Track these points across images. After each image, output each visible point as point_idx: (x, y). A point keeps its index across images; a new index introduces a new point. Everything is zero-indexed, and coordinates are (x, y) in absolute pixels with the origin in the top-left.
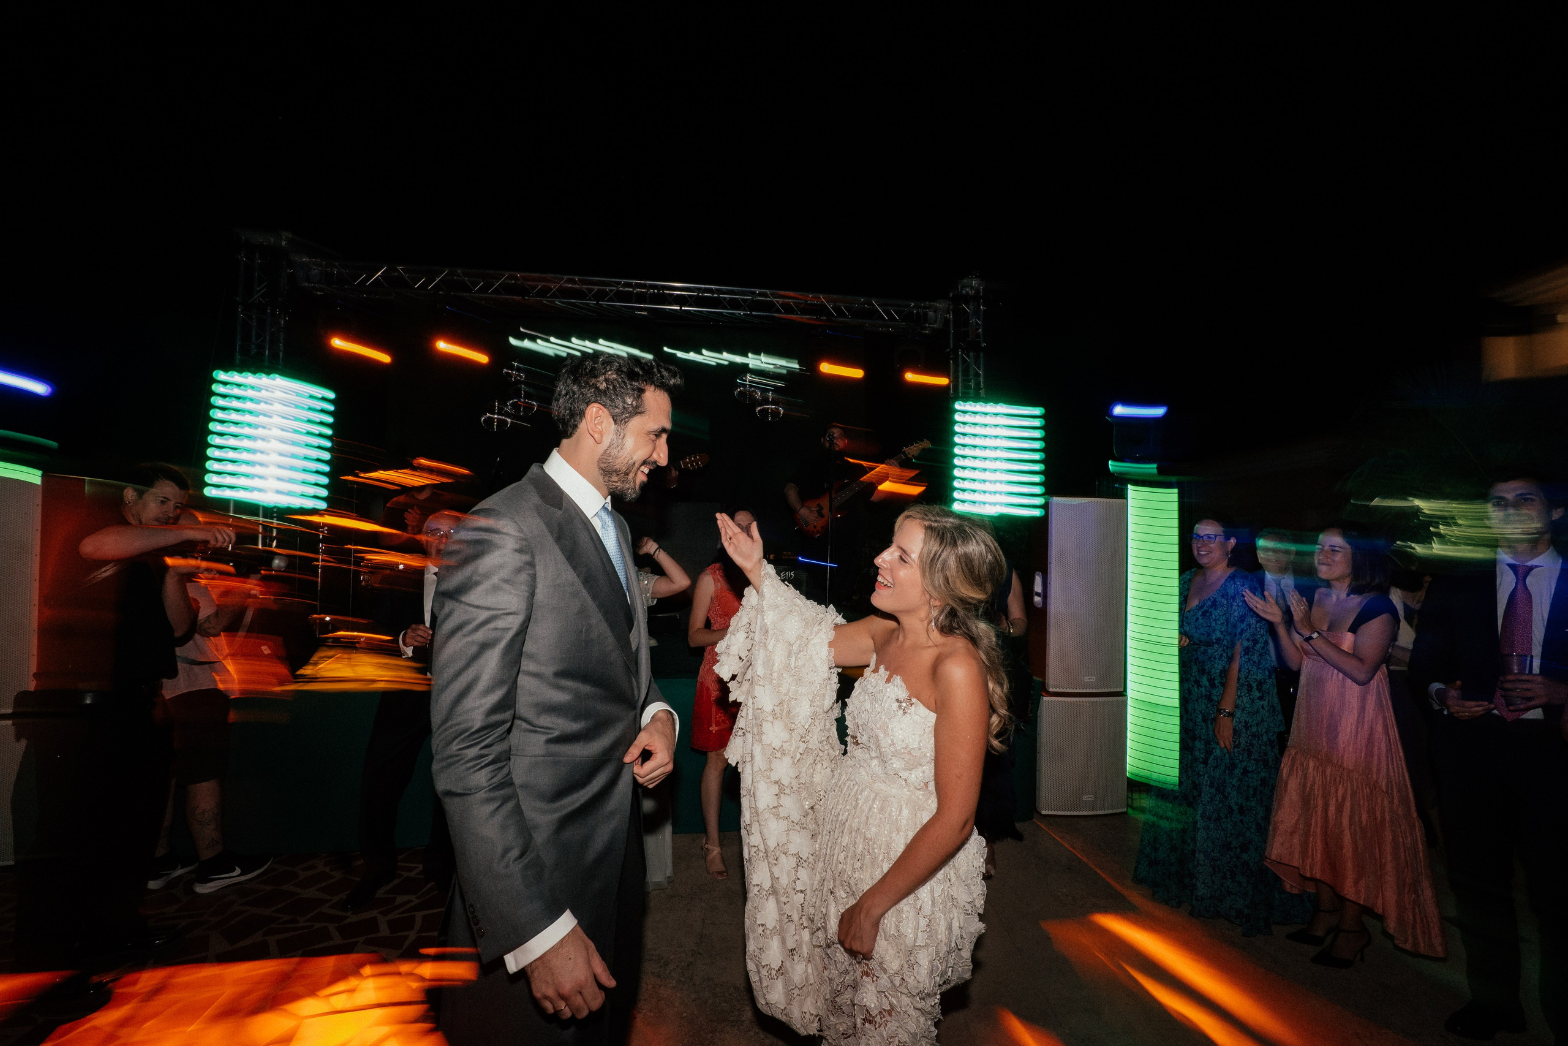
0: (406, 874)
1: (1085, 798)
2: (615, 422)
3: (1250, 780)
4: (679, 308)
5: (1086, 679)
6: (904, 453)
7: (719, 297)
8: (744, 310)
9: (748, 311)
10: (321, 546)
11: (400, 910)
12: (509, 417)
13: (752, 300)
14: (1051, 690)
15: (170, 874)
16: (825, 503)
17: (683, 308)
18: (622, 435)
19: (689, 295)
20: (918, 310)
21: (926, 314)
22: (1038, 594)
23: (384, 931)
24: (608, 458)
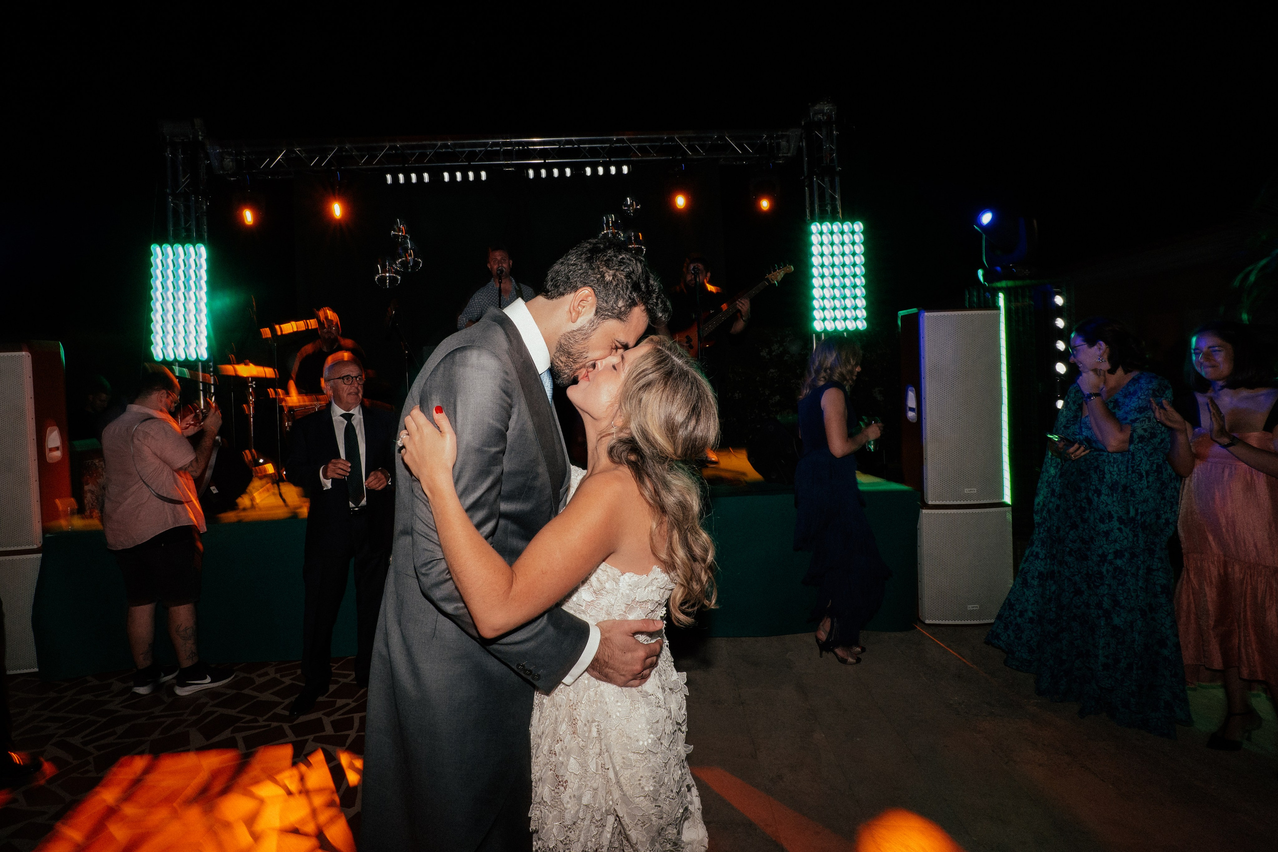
0: (342, 680)
1: (970, 607)
2: (597, 312)
3: (1156, 577)
4: (543, 161)
5: (967, 491)
6: (767, 280)
7: (579, 147)
8: (604, 157)
9: (607, 158)
10: (251, 398)
11: (341, 712)
12: (399, 275)
13: (610, 147)
14: (930, 503)
15: (156, 681)
16: (694, 334)
17: (547, 161)
18: (595, 327)
19: (551, 148)
20: (771, 141)
21: (778, 144)
22: (912, 409)
23: (329, 730)
24: (572, 338)
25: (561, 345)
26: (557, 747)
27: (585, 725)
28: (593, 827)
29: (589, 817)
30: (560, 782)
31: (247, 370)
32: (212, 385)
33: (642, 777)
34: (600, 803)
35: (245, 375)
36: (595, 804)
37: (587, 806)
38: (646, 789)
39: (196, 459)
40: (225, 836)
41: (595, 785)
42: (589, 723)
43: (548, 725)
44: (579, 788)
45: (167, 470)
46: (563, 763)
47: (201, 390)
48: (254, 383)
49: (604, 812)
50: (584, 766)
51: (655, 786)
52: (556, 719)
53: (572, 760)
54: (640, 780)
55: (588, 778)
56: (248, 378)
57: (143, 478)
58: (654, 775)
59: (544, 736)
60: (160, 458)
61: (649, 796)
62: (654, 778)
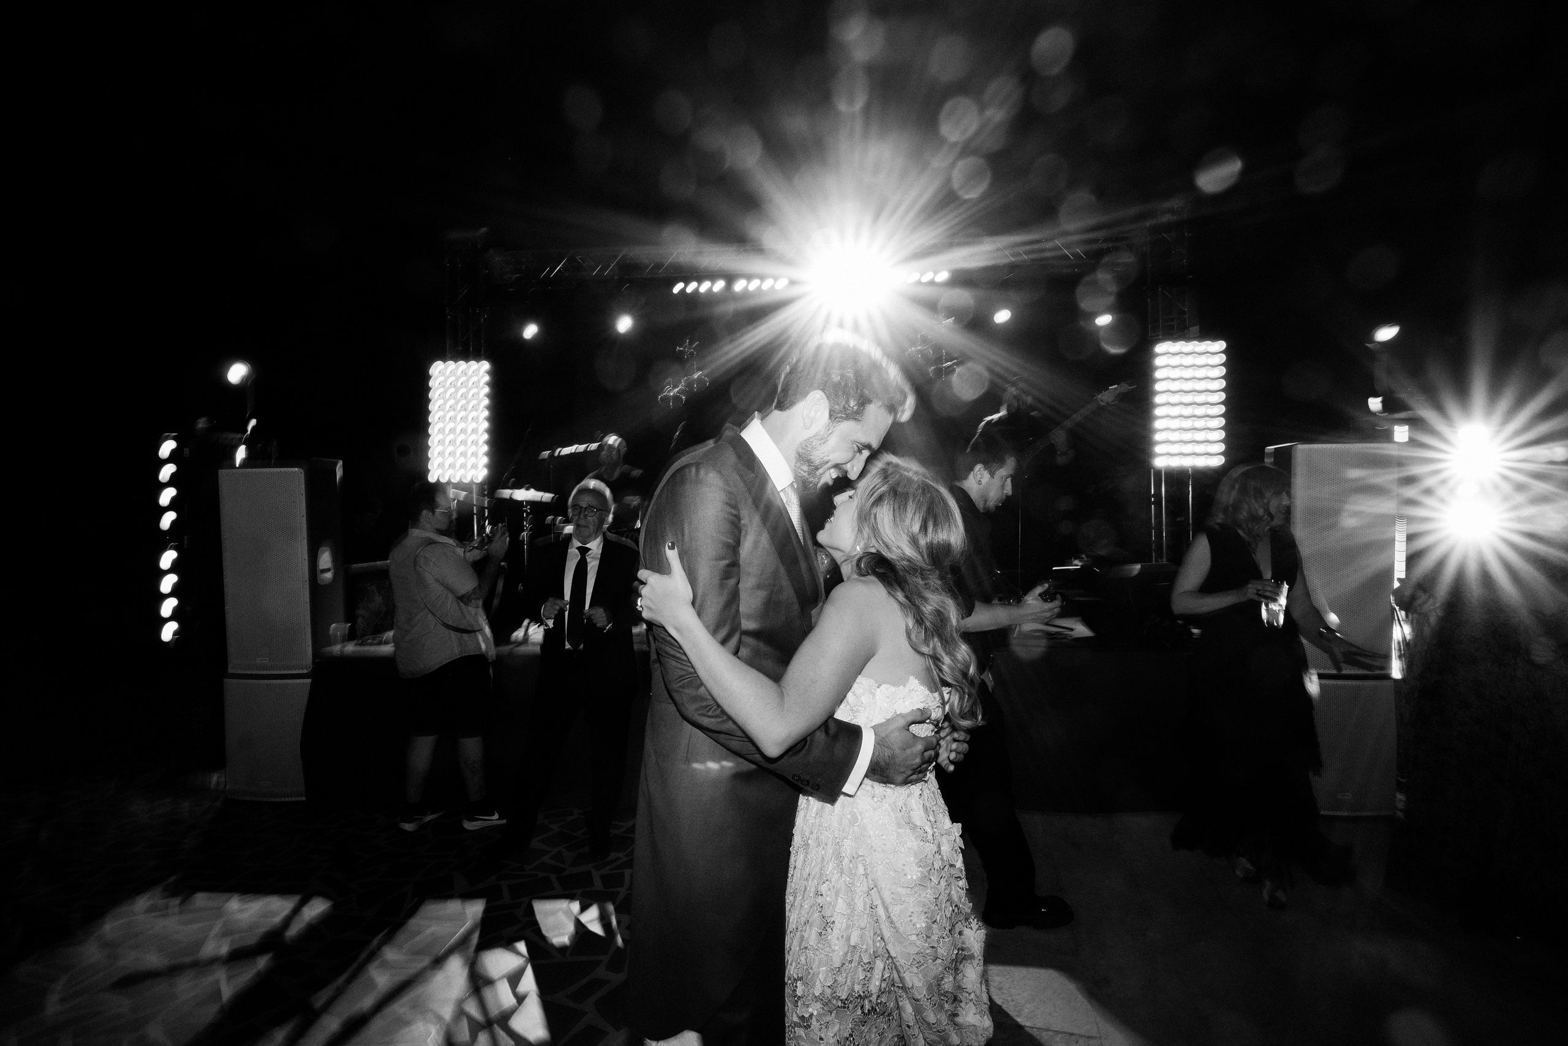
2: (831, 416)
10: (525, 524)
12: (684, 395)
15: (422, 819)
18: (830, 431)
24: (809, 446)
25: (799, 454)
26: (823, 888)
27: (851, 861)
28: (860, 969)
29: (856, 958)
30: (828, 923)
31: (522, 495)
32: (487, 508)
33: (912, 913)
34: (867, 945)
35: (520, 499)
36: (863, 945)
37: (855, 947)
38: (918, 926)
39: (479, 586)
40: (487, 993)
41: (863, 925)
42: (853, 859)
43: (814, 866)
44: (848, 927)
45: (450, 596)
46: (830, 903)
47: (475, 514)
48: (529, 507)
49: (872, 953)
50: (851, 905)
51: (927, 922)
52: (823, 858)
53: (840, 900)
54: (910, 916)
55: (855, 918)
56: (522, 502)
57: (428, 606)
58: (926, 910)
59: (811, 877)
60: (443, 585)
61: (922, 933)
62: (926, 913)
